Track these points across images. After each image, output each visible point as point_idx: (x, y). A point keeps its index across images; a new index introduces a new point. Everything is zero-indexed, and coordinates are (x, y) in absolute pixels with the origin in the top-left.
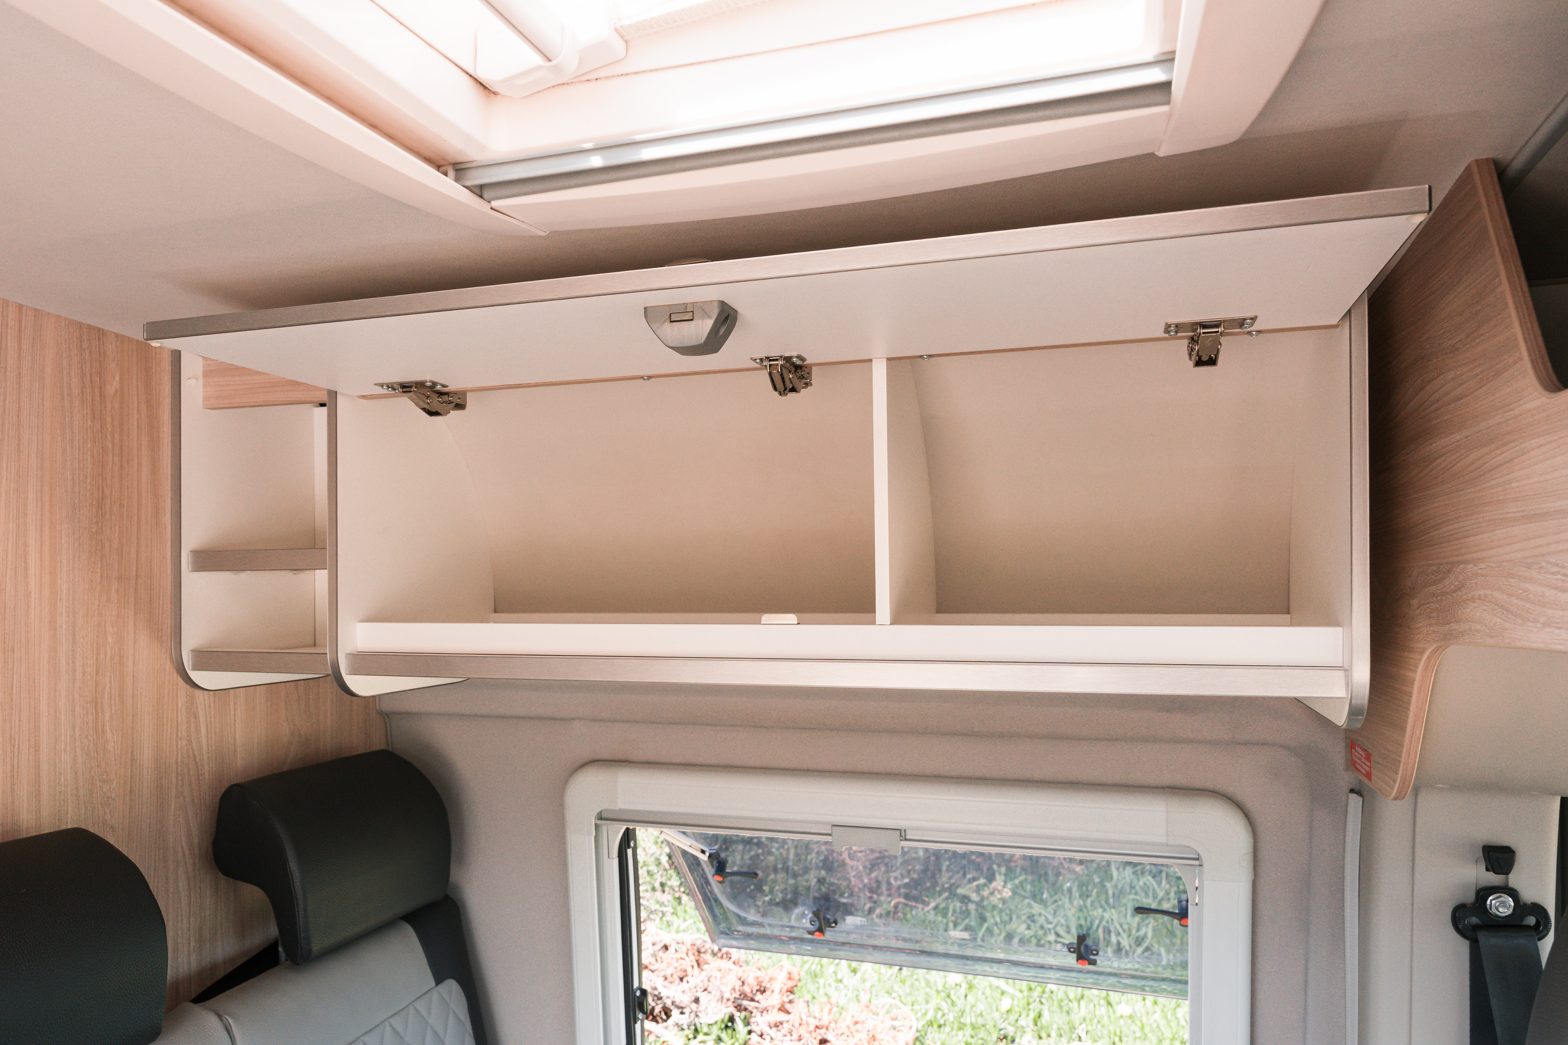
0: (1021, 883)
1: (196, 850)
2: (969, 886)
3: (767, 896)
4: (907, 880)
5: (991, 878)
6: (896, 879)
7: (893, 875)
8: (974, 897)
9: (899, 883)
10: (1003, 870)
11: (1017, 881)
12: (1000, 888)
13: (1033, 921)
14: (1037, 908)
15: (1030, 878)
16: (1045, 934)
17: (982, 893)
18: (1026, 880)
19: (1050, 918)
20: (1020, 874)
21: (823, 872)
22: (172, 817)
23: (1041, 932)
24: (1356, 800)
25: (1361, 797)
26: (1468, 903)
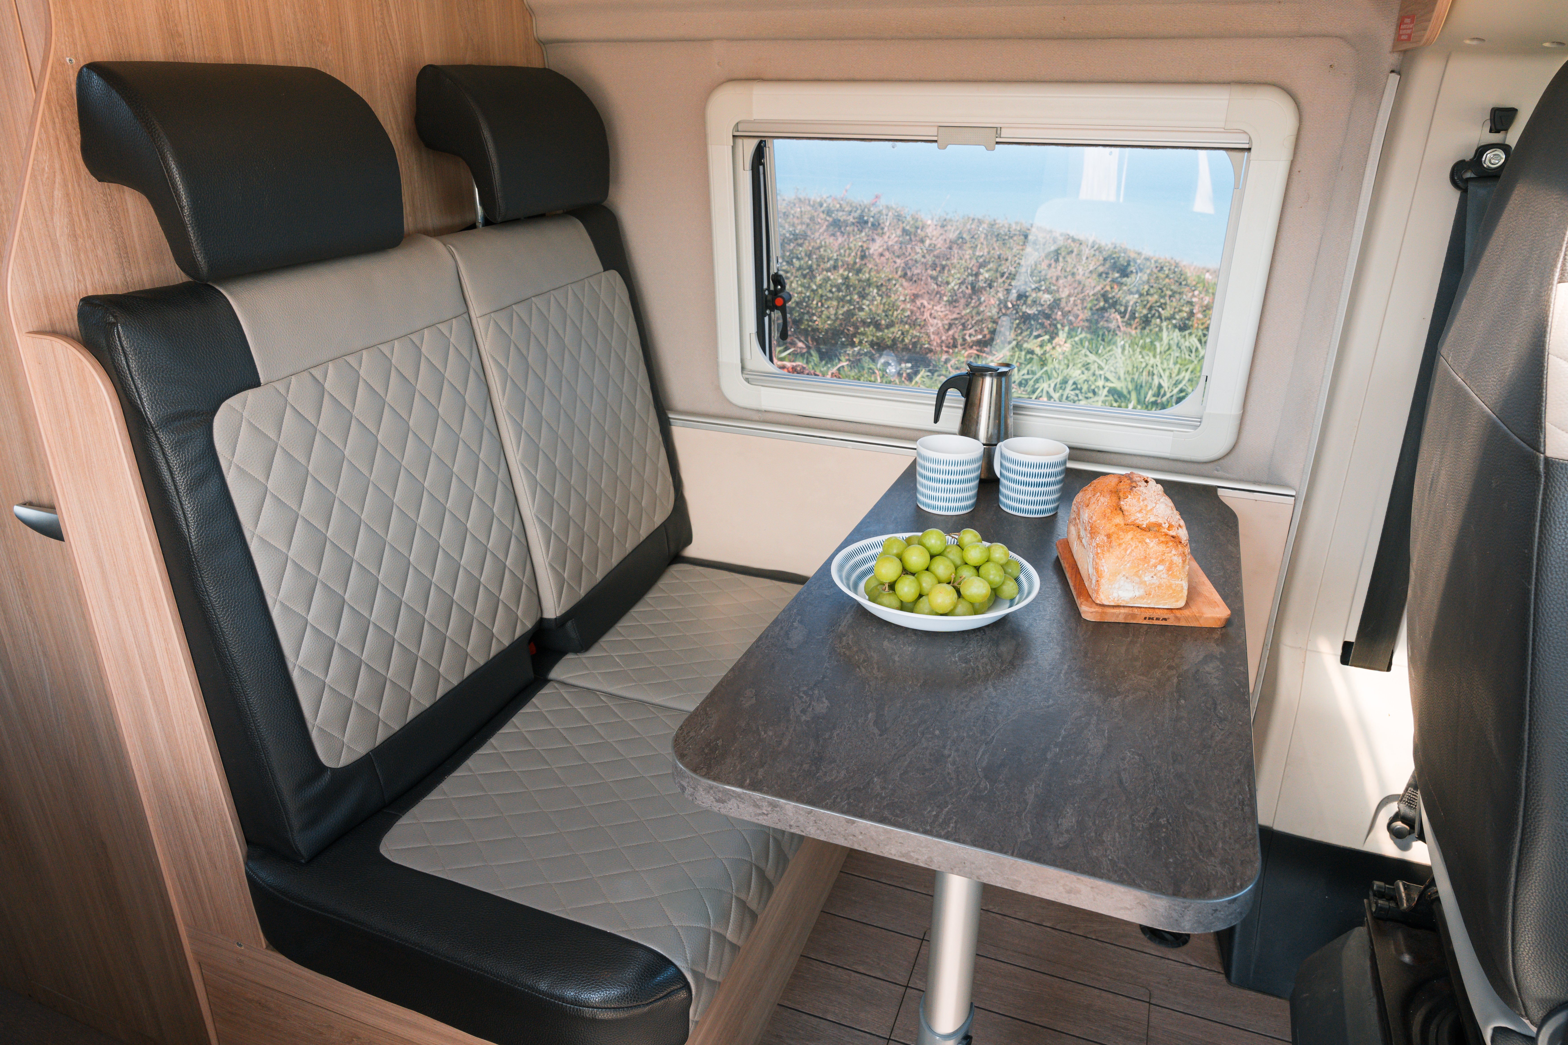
0: (1081, 341)
1: (401, 127)
2: (1035, 341)
3: (856, 347)
4: (980, 337)
5: (1053, 336)
6: (970, 335)
7: (968, 332)
8: (1038, 351)
9: (974, 339)
10: (1066, 329)
11: (1077, 339)
12: (1062, 343)
13: (1087, 369)
14: (1092, 357)
15: (1089, 336)
16: (1095, 380)
17: (1045, 348)
18: (1085, 337)
19: (1103, 364)
20: (1081, 333)
21: (907, 327)
22: (379, 91)
23: (1092, 379)
24: (1394, 79)
25: (1399, 73)
26: (1467, 159)
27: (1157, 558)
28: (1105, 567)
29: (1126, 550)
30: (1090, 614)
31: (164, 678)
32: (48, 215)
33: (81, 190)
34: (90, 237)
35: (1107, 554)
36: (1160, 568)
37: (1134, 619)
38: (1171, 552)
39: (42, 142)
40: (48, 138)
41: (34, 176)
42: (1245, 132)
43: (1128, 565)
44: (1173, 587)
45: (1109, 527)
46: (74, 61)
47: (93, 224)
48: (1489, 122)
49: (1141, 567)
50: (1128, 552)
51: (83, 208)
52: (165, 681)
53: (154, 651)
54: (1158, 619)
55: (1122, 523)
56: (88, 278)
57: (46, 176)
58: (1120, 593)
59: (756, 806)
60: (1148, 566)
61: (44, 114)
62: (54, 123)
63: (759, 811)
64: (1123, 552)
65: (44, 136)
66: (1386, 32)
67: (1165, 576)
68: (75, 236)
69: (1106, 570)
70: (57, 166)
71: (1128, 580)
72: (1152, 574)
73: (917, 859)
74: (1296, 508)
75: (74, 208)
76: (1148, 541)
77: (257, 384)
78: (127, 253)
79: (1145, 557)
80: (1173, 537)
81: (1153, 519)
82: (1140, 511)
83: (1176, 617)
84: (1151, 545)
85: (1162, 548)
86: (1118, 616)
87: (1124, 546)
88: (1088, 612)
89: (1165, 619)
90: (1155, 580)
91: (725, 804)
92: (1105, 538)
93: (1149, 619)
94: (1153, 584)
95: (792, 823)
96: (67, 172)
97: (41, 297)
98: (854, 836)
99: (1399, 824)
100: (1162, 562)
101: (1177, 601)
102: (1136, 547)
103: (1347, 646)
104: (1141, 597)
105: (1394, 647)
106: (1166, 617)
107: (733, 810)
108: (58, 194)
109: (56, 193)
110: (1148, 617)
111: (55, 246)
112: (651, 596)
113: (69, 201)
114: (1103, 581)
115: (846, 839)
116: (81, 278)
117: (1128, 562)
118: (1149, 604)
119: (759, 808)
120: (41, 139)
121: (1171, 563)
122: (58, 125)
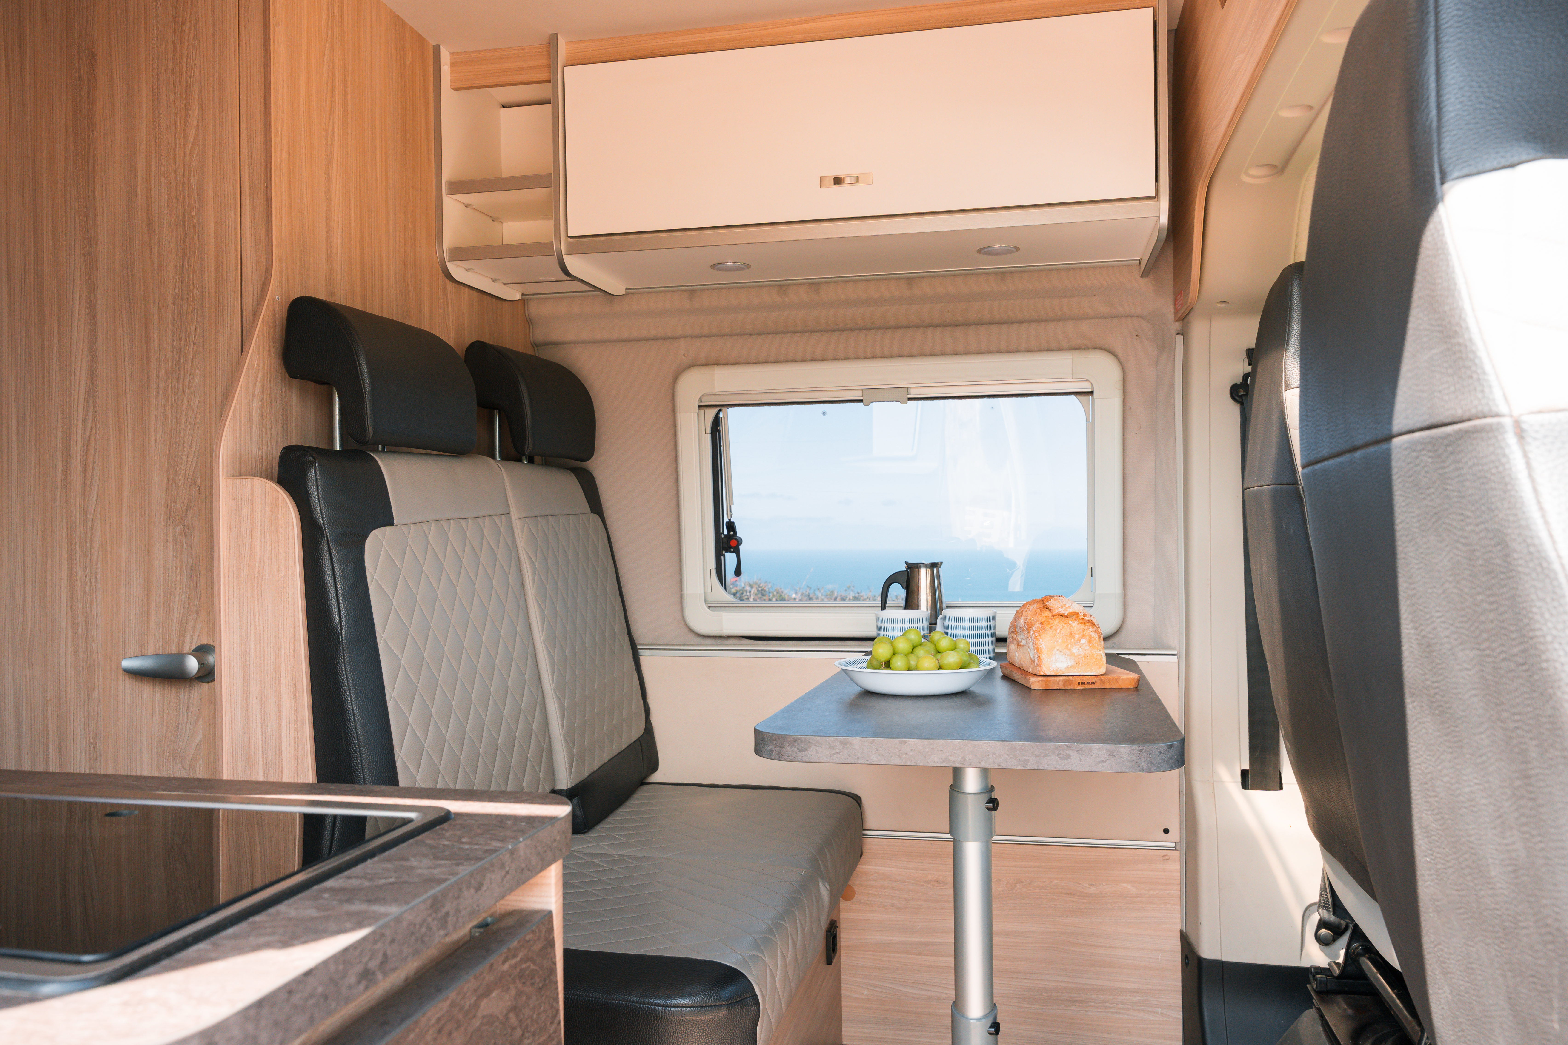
24: (1180, 338)
25: (1182, 335)
26: (1239, 383)
27: (1079, 634)
28: (1043, 645)
29: (1056, 630)
30: (1037, 683)
31: (284, 769)
32: (251, 397)
33: (271, 384)
34: (270, 419)
35: (1043, 636)
36: (1083, 641)
37: (1070, 685)
38: (1088, 629)
39: (256, 348)
40: (259, 345)
41: (248, 369)
42: (1088, 380)
43: (1060, 641)
44: (1095, 656)
45: (1040, 619)
46: (280, 299)
47: (273, 410)
48: (1246, 359)
49: (1069, 641)
50: (1058, 631)
51: (270, 397)
52: (284, 773)
53: (280, 743)
54: (1088, 683)
55: (1050, 615)
56: (264, 447)
57: (254, 370)
58: (1057, 664)
59: (832, 747)
60: (1074, 640)
61: (260, 329)
62: (264, 337)
63: (833, 752)
64: (1054, 632)
65: (258, 343)
66: (1168, 310)
67: (1088, 648)
68: (262, 416)
69: (1044, 647)
70: (261, 365)
71: (1062, 653)
72: (1078, 647)
73: (954, 761)
74: (1181, 665)
75: (265, 397)
76: (1071, 622)
77: (391, 523)
78: (287, 436)
79: (1071, 634)
80: (1088, 621)
81: (1071, 610)
82: (1061, 607)
83: (1101, 680)
84: (1074, 625)
85: (1082, 626)
86: (1058, 683)
87: (1054, 627)
88: (1036, 682)
89: (1093, 683)
90: (1081, 652)
91: (807, 752)
92: (1040, 625)
93: (1082, 683)
94: (1080, 655)
95: (859, 755)
96: (265, 371)
97: (238, 454)
98: (907, 754)
99: (1323, 931)
100: (1083, 636)
101: (1100, 668)
102: (1063, 627)
103: (1244, 773)
104: (1073, 667)
105: (1280, 768)
106: (1094, 681)
107: (813, 756)
108: (259, 384)
109: (258, 383)
110: (1080, 681)
111: (251, 419)
112: (630, 803)
113: (263, 390)
114: (1043, 656)
115: (901, 759)
116: (261, 447)
117: (1059, 639)
118: (1079, 672)
119: (833, 748)
120: (256, 345)
121: (1090, 637)
122: (265, 338)
